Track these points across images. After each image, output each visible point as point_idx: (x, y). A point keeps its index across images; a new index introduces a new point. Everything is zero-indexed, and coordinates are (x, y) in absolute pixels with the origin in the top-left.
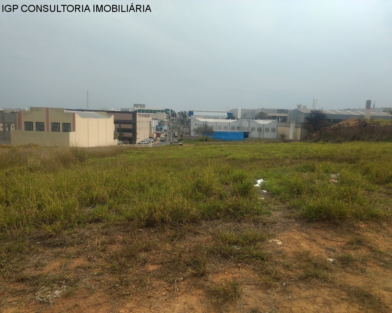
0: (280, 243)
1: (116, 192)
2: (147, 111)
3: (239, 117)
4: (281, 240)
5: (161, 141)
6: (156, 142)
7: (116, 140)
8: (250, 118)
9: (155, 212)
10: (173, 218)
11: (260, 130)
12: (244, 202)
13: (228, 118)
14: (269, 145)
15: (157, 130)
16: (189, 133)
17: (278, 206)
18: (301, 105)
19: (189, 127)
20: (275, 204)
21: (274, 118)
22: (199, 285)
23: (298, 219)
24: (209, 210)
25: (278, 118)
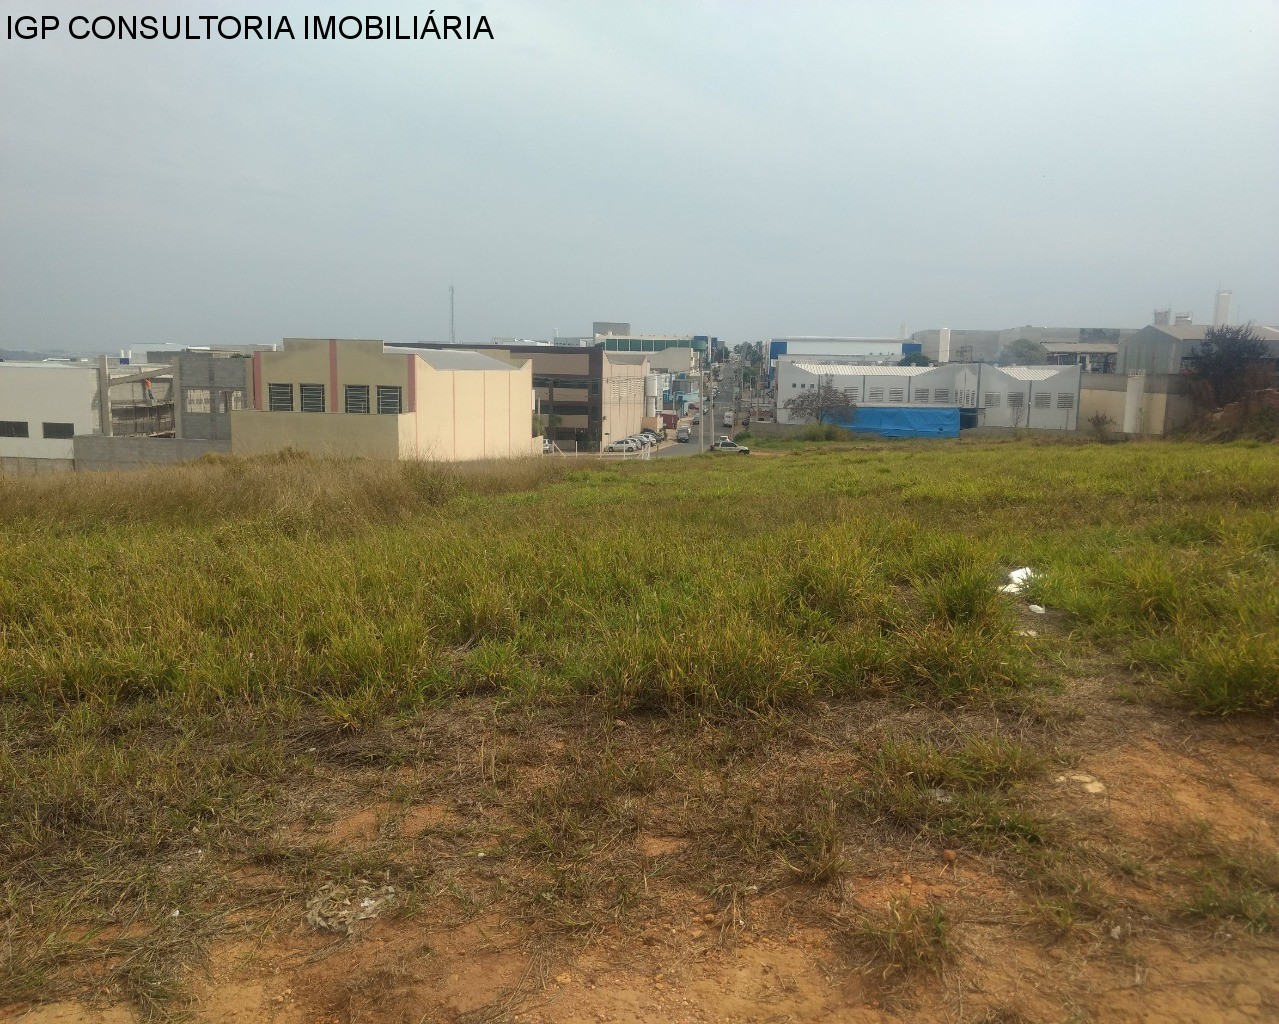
0: (1095, 787)
1: (541, 600)
2: (636, 345)
3: (944, 356)
4: (1101, 779)
5: (679, 440)
6: (663, 446)
7: (541, 438)
8: (981, 362)
9: (666, 666)
10: (722, 689)
11: (1016, 400)
12: (964, 644)
13: (905, 363)
14: (1051, 453)
15: (667, 404)
16: (772, 414)
17: (1088, 661)
18: (1166, 314)
19: (773, 395)
20: (1074, 654)
21: (1067, 358)
22: (813, 912)
23: (1161, 708)
24: (844, 668)
25: (1083, 360)
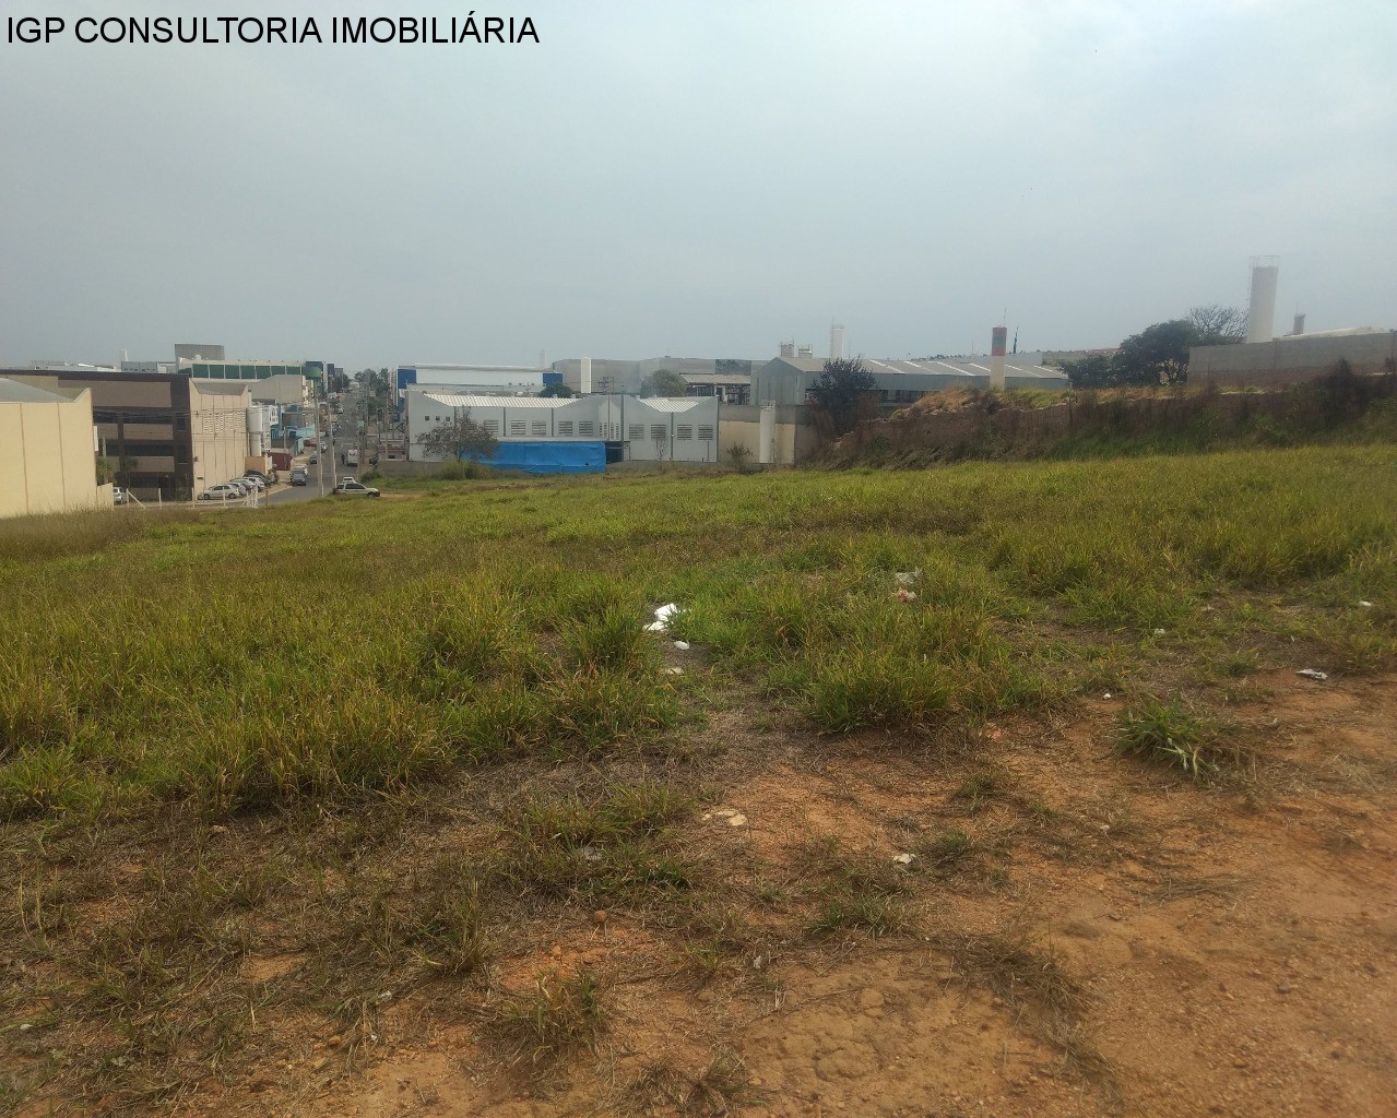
0: (738, 820)
1: (108, 689)
2: (232, 372)
3: (586, 387)
4: (744, 811)
5: (295, 483)
6: (274, 490)
7: (109, 487)
8: (623, 393)
9: (276, 754)
10: (346, 774)
11: (659, 433)
12: (611, 688)
13: (546, 394)
14: (694, 485)
15: (276, 442)
16: (404, 451)
17: (729, 693)
18: (791, 346)
19: (403, 428)
20: (717, 687)
21: (705, 390)
22: (456, 1008)
23: (795, 732)
24: (484, 730)
25: (719, 392)
